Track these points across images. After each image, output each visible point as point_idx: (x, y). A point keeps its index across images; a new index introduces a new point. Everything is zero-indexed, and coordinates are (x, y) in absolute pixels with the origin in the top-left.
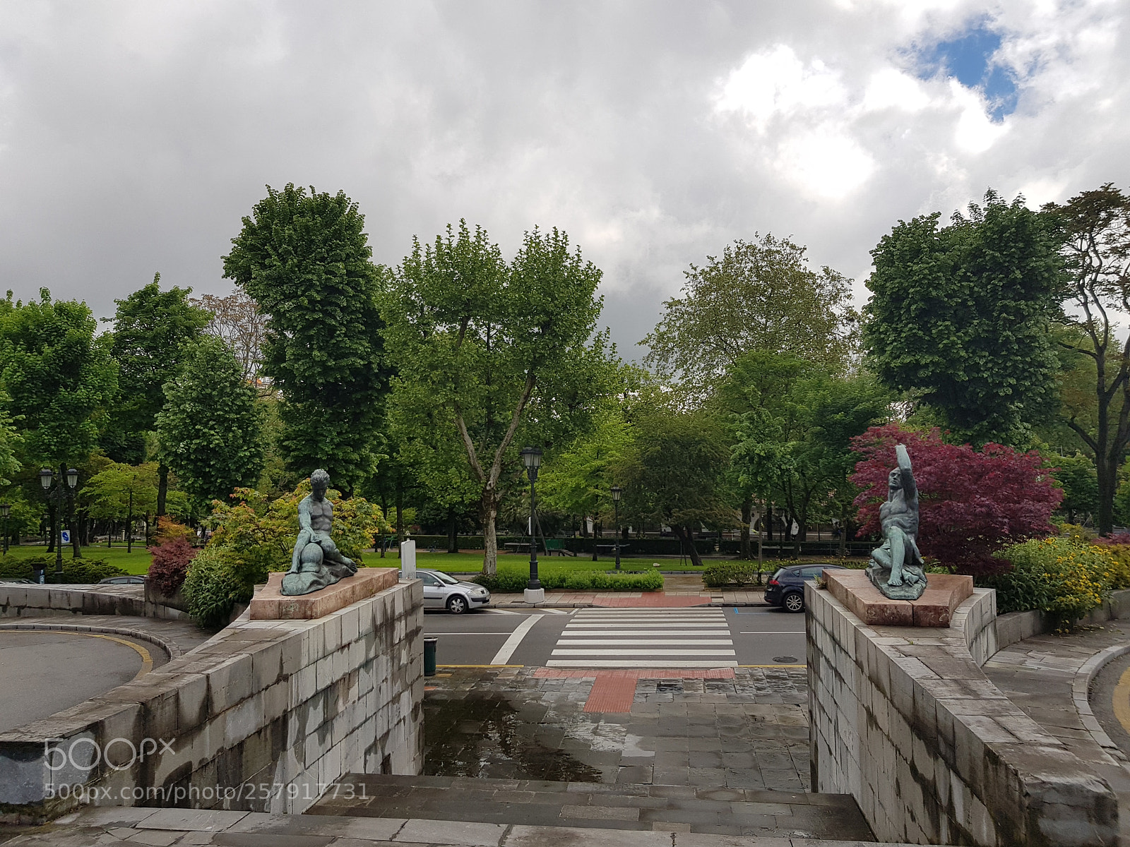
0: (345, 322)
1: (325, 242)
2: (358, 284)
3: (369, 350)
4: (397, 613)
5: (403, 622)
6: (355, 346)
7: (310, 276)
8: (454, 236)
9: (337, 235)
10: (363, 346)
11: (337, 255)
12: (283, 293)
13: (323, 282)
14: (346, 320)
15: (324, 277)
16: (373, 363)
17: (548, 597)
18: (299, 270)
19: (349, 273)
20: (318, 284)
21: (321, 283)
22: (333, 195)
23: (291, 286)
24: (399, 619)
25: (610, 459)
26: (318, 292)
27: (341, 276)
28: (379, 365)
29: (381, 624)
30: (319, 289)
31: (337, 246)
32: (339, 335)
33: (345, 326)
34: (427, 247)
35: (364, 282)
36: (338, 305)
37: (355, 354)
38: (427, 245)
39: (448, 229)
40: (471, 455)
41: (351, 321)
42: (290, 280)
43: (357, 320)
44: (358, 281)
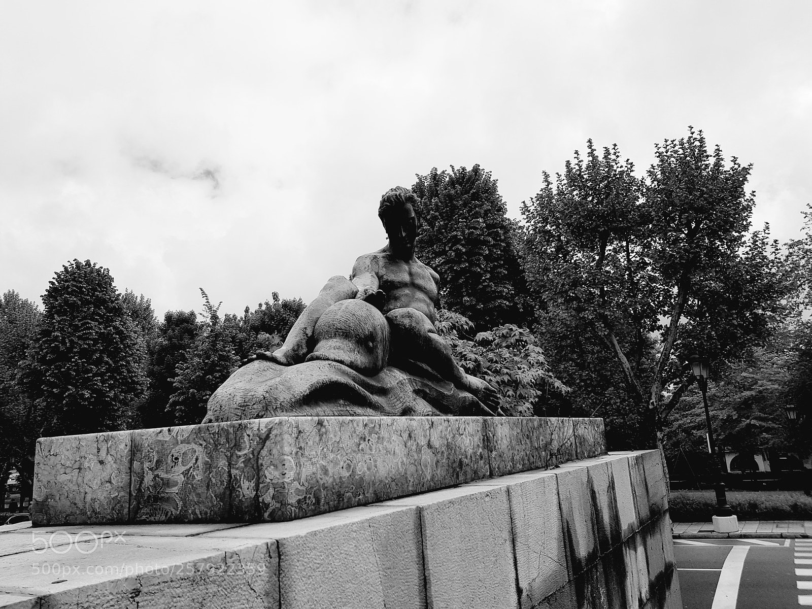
0: (489, 269)
1: (465, 205)
2: (497, 234)
3: (513, 292)
4: (624, 526)
5: (640, 549)
6: (500, 289)
7: (455, 233)
8: (582, 161)
9: (476, 197)
10: (508, 289)
11: (477, 213)
12: (434, 252)
13: (467, 236)
14: (490, 267)
15: (467, 232)
16: (518, 304)
17: (742, 526)
18: (446, 231)
19: (489, 227)
20: (462, 238)
21: (464, 237)
22: (469, 168)
23: (440, 245)
24: (631, 543)
25: (761, 388)
26: (463, 245)
27: (482, 229)
28: (523, 305)
29: (591, 557)
30: (463, 242)
31: (476, 206)
32: (484, 281)
33: (489, 272)
34: (557, 176)
35: (502, 232)
36: (482, 255)
37: (501, 297)
38: (557, 174)
39: (576, 155)
40: (628, 373)
41: (495, 267)
42: (440, 240)
43: (501, 266)
44: (497, 232)
